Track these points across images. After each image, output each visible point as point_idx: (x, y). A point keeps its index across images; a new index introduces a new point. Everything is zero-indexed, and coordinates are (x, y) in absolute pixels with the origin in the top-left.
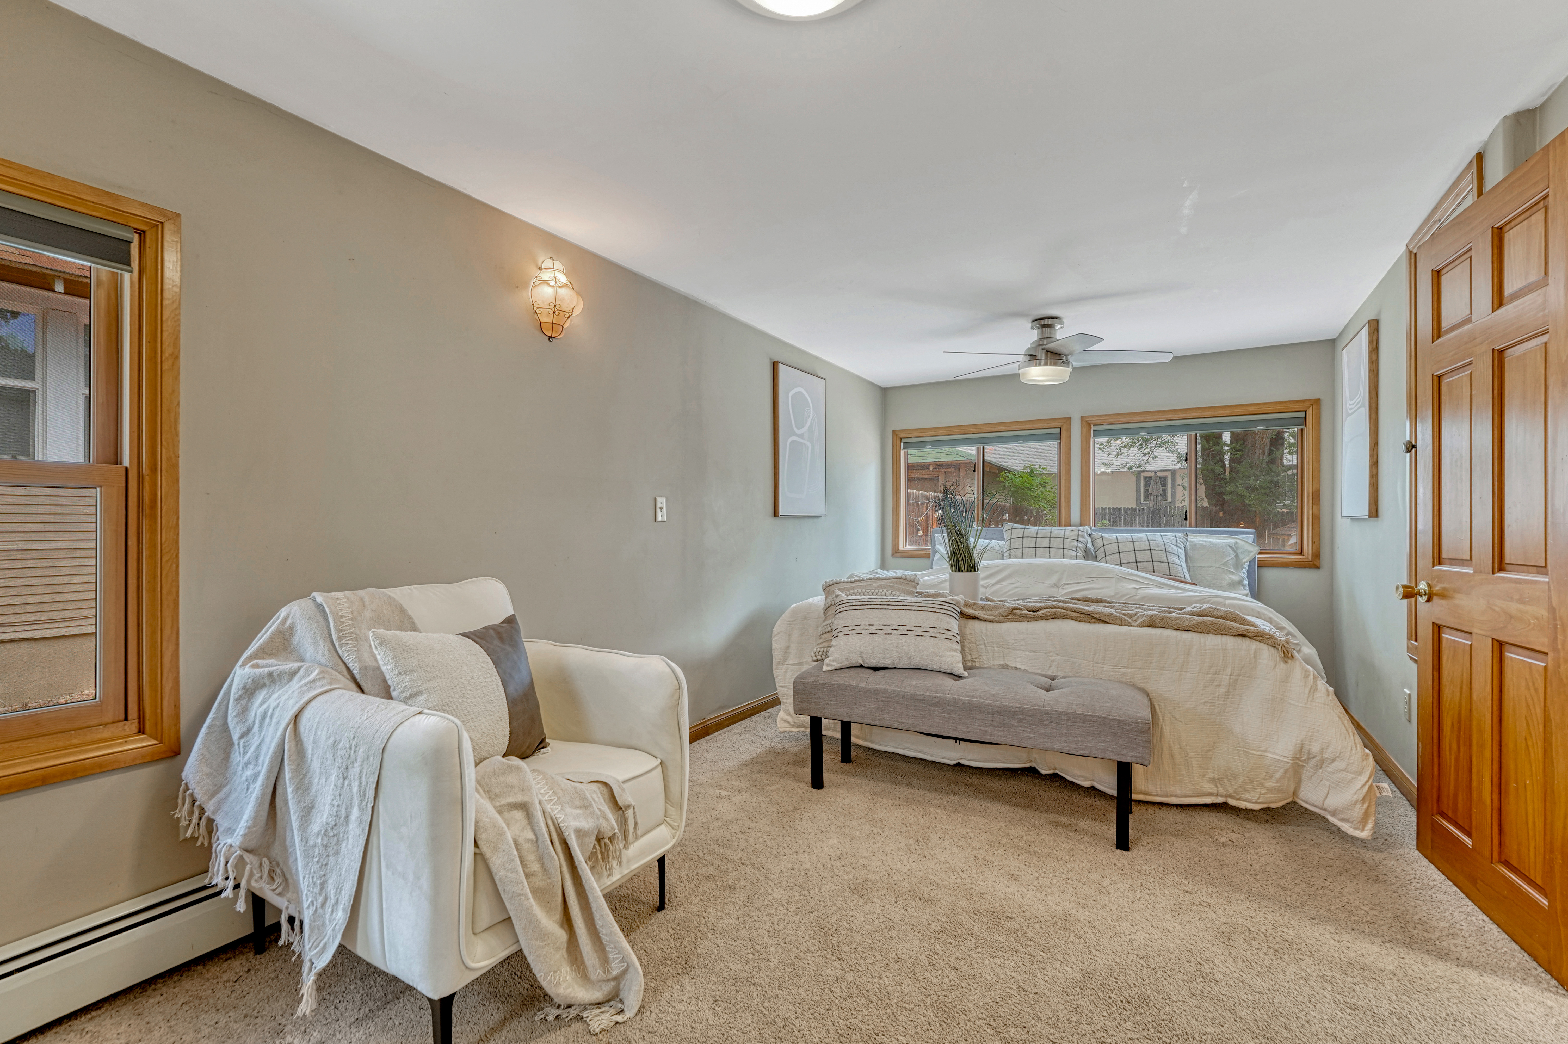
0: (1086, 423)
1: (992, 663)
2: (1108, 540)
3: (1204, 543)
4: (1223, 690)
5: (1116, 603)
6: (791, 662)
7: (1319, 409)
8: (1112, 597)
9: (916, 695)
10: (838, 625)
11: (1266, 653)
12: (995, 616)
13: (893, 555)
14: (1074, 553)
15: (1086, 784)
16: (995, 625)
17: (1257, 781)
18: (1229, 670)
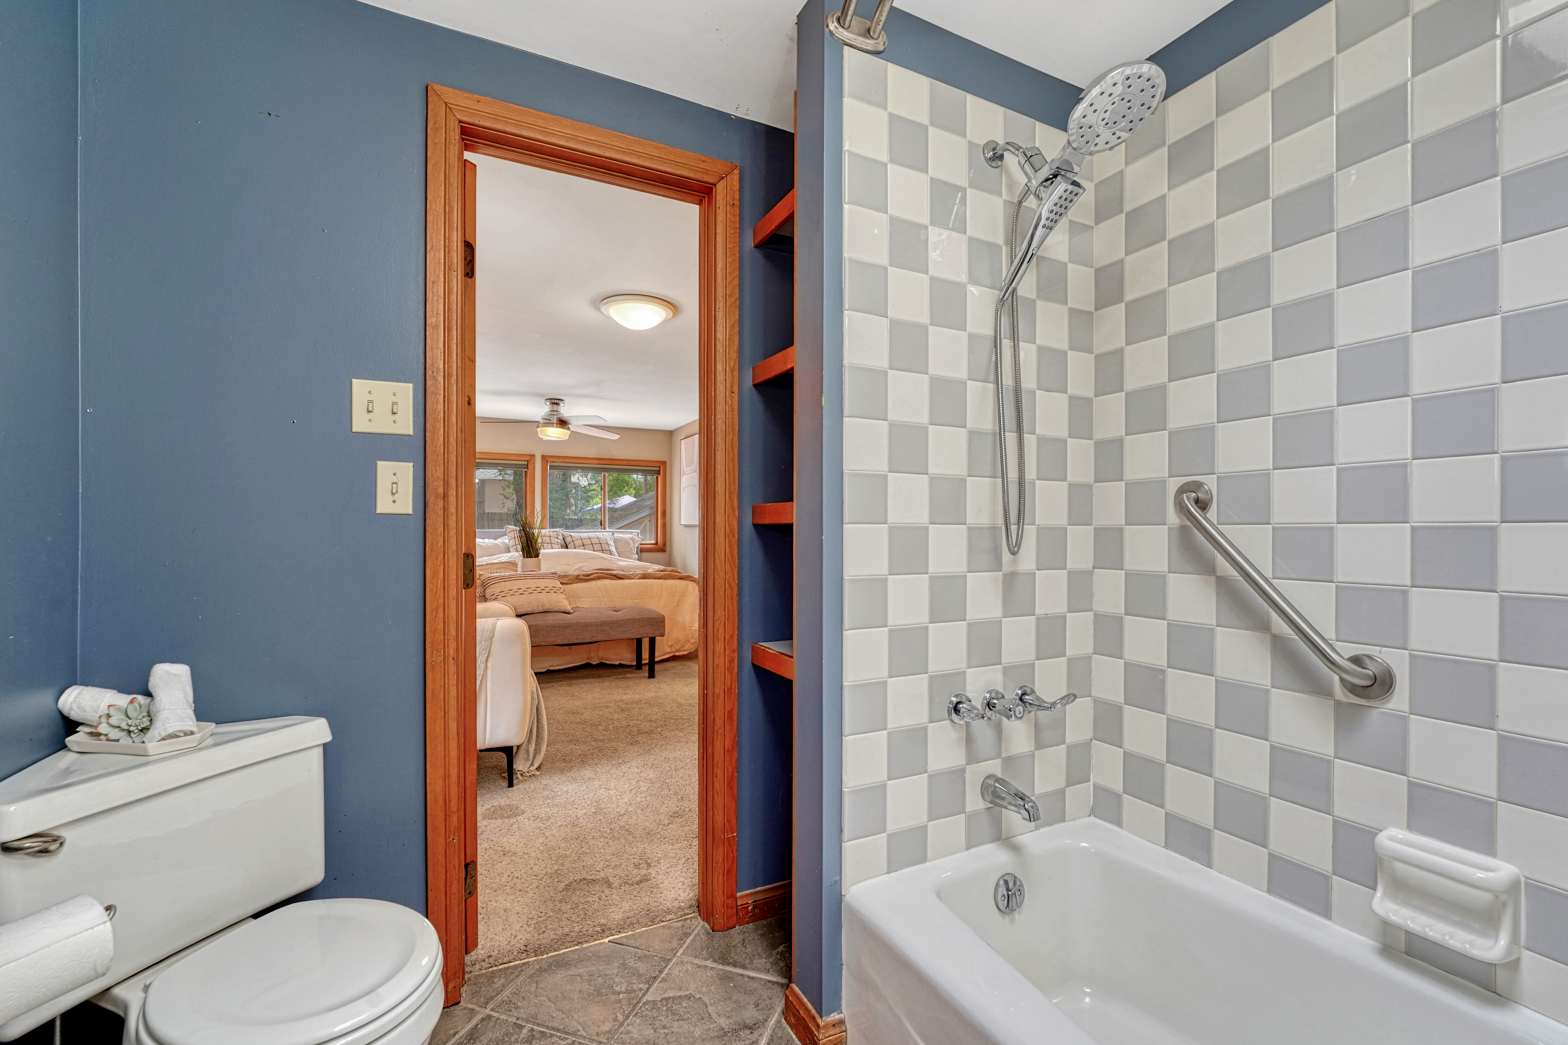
0: (544, 458)
4: (676, 604)
7: (666, 467)
14: (557, 546)
15: (617, 663)
16: (569, 586)
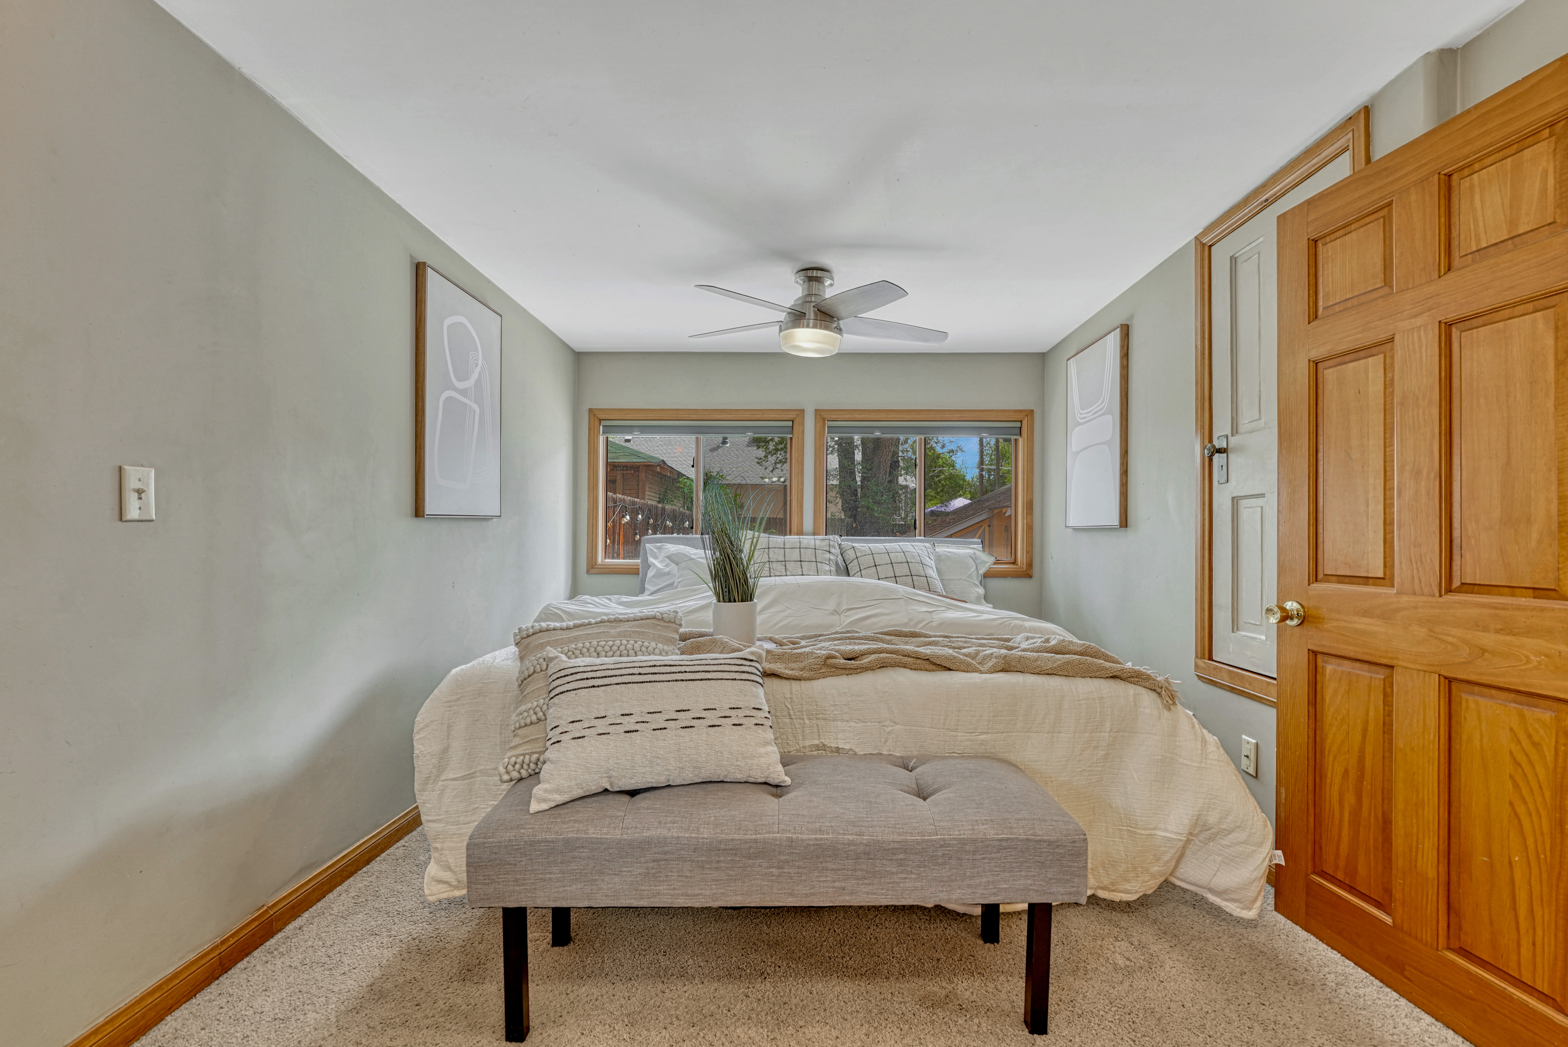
1: (801, 743)
2: (861, 551)
3: (949, 554)
5: (935, 636)
6: (451, 776)
7: (1033, 420)
8: (906, 624)
9: (720, 842)
10: (559, 718)
11: (1147, 698)
12: (802, 670)
13: (588, 572)
16: (803, 683)
17: (1142, 867)
18: (1108, 725)
